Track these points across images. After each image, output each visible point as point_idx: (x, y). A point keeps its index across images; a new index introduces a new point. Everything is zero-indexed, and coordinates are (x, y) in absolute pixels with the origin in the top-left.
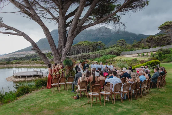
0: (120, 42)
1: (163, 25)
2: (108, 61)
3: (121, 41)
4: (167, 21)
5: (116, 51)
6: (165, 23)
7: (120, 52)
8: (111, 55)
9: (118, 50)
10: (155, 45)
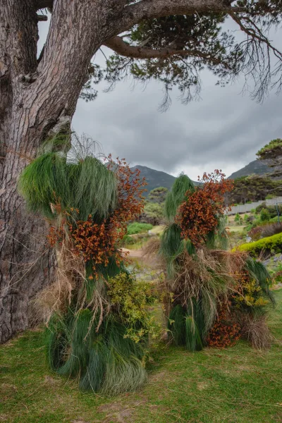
0: (157, 193)
1: (266, 146)
2: (136, 238)
3: (159, 191)
4: (276, 139)
5: (151, 213)
6: (270, 143)
7: (159, 216)
8: (141, 225)
9: (154, 211)
10: (233, 200)
